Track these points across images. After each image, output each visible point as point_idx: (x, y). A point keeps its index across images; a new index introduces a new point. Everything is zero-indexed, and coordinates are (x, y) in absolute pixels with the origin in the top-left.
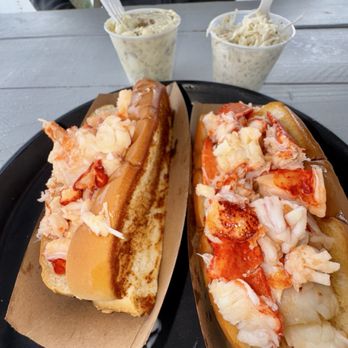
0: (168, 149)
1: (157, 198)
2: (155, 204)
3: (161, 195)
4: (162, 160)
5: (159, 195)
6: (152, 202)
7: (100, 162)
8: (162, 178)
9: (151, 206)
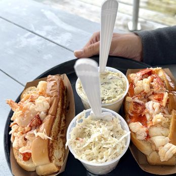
0: (64, 107)
1: (61, 130)
2: (60, 132)
3: (63, 128)
4: (62, 113)
5: (62, 129)
6: (59, 131)
7: (38, 115)
8: (62, 121)
9: (59, 133)
